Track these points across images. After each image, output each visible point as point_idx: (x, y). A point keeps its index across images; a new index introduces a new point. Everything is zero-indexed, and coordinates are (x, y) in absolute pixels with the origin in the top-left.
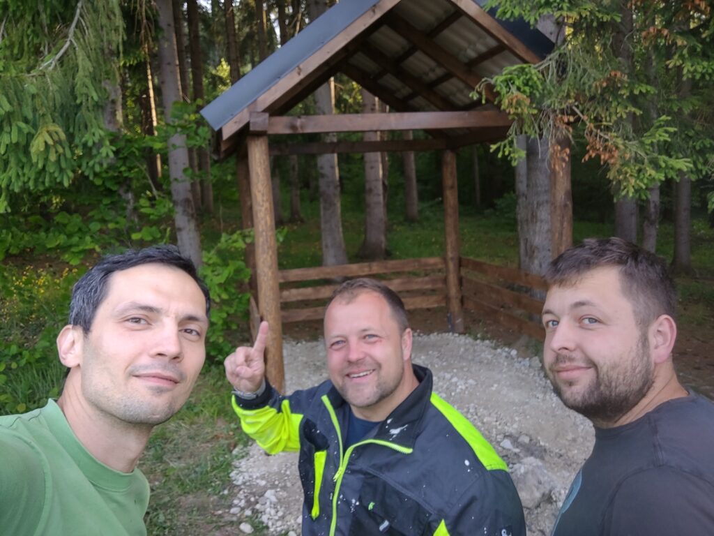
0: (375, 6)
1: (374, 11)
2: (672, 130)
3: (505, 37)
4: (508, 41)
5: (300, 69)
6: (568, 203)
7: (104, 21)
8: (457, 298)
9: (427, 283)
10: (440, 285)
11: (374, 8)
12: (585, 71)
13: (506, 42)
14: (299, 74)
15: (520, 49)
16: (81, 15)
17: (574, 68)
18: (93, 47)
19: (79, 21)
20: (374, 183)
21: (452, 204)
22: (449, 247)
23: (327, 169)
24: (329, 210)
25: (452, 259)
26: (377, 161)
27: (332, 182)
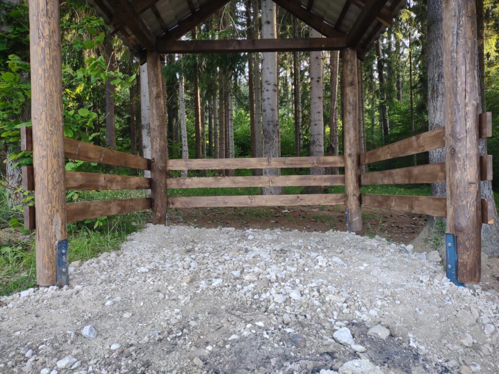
20: (317, 137)
21: (351, 101)
22: (347, 144)
23: (268, 111)
24: (269, 143)
25: (350, 155)
26: (320, 120)
27: (272, 121)
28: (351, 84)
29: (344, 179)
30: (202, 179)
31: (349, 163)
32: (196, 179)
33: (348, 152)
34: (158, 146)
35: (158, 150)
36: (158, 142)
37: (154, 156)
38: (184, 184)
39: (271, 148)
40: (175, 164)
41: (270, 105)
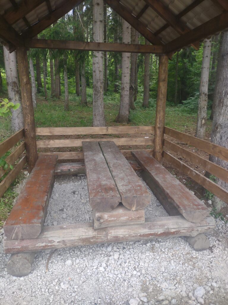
8: (159, 152)
10: (150, 144)
20: (125, 85)
21: (163, 92)
22: (158, 120)
23: (97, 72)
24: (97, 95)
25: (159, 128)
26: (128, 73)
27: (100, 80)
28: (164, 80)
29: (154, 141)
30: (62, 141)
31: (158, 132)
32: (57, 141)
33: (158, 125)
34: (29, 120)
35: (29, 123)
36: (29, 118)
37: (27, 128)
38: (48, 145)
39: (99, 98)
40: (42, 131)
41: (99, 68)
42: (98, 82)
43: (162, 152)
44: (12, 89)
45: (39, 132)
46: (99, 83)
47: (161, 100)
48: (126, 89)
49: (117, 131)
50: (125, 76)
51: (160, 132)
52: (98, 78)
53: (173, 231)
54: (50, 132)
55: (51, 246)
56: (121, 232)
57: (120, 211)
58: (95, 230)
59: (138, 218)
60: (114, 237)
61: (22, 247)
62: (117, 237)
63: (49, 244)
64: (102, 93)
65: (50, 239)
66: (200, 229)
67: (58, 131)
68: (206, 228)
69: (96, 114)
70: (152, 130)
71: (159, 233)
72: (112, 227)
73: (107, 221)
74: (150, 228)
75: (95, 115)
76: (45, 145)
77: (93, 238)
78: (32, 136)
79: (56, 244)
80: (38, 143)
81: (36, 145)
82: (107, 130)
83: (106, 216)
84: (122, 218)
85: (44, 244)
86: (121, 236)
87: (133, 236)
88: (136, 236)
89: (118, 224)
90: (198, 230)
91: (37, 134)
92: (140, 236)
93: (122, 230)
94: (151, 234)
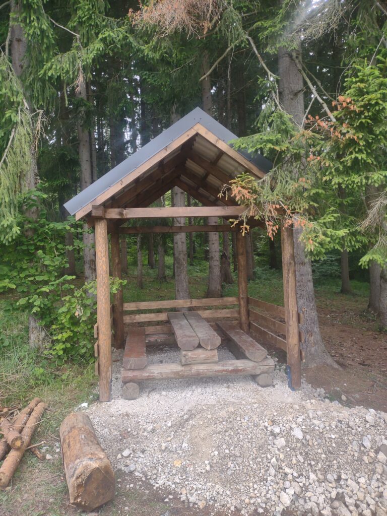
0: (167, 147)
1: (166, 150)
2: (336, 215)
3: (246, 164)
4: (247, 166)
5: (122, 182)
6: (292, 262)
7: (19, 158)
8: (245, 323)
9: (227, 313)
10: (236, 315)
11: (166, 149)
12: (287, 181)
13: (246, 166)
14: (122, 184)
15: (255, 170)
16: (7, 156)
17: (281, 181)
18: (11, 172)
19: (5, 159)
20: (214, 254)
21: (242, 264)
22: (241, 291)
23: (180, 243)
24: (180, 268)
25: (242, 298)
26: (216, 240)
27: (182, 251)
28: (242, 254)
29: (239, 313)
30: (147, 315)
31: (242, 302)
32: (143, 315)
33: (241, 296)
35: (118, 299)
36: (119, 294)
37: (116, 303)
38: (135, 319)
39: (182, 271)
40: (129, 306)
41: (181, 239)
42: (180, 254)
43: (248, 323)
44: (90, 267)
45: (126, 308)
46: (182, 255)
47: (242, 272)
48: (215, 258)
49: (201, 303)
50: (213, 244)
51: (244, 302)
52: (181, 250)
53: (240, 368)
54: (137, 307)
55: (153, 376)
56: (202, 368)
57: (200, 351)
58: (183, 365)
59: (213, 356)
60: (197, 372)
61: (134, 376)
62: (198, 371)
63: (151, 375)
64: (186, 265)
65: (152, 371)
66: (262, 368)
67: (143, 305)
68: (267, 367)
69: (180, 290)
70: (237, 302)
71: (230, 369)
72: (194, 364)
73: (190, 358)
74: (223, 366)
75: (178, 291)
76: (130, 319)
77: (181, 371)
78: (120, 311)
79: (156, 375)
80: (124, 318)
81: (123, 320)
82: (191, 303)
83: (190, 354)
84: (201, 356)
85: (147, 375)
86: (202, 371)
87: (211, 372)
88: (213, 371)
89: (198, 362)
90: (260, 369)
91: (124, 309)
92: (216, 371)
93: (202, 367)
94: (224, 371)
